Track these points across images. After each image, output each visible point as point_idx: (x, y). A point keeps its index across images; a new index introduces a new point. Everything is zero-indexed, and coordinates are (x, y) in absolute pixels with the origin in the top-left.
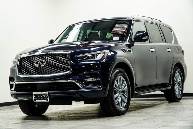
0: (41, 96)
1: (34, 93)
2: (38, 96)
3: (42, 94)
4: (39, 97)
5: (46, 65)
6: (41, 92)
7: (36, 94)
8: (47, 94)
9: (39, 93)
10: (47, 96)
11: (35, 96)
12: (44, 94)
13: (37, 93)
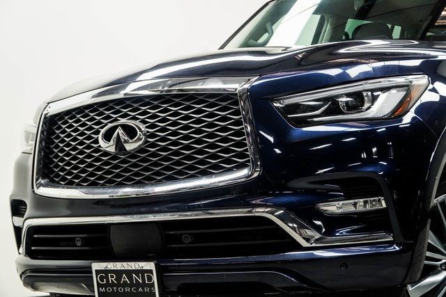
0: (125, 278)
1: (96, 266)
2: (112, 279)
3: (129, 273)
4: (119, 285)
5: (146, 142)
6: (125, 264)
7: (106, 272)
8: (151, 271)
9: (119, 266)
10: (150, 279)
11: (102, 279)
12: (137, 272)
13: (111, 266)
